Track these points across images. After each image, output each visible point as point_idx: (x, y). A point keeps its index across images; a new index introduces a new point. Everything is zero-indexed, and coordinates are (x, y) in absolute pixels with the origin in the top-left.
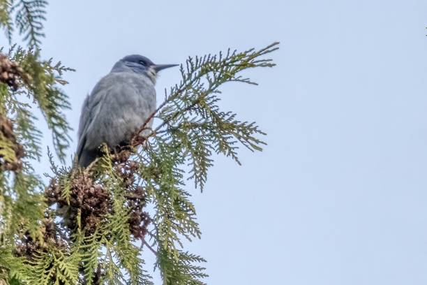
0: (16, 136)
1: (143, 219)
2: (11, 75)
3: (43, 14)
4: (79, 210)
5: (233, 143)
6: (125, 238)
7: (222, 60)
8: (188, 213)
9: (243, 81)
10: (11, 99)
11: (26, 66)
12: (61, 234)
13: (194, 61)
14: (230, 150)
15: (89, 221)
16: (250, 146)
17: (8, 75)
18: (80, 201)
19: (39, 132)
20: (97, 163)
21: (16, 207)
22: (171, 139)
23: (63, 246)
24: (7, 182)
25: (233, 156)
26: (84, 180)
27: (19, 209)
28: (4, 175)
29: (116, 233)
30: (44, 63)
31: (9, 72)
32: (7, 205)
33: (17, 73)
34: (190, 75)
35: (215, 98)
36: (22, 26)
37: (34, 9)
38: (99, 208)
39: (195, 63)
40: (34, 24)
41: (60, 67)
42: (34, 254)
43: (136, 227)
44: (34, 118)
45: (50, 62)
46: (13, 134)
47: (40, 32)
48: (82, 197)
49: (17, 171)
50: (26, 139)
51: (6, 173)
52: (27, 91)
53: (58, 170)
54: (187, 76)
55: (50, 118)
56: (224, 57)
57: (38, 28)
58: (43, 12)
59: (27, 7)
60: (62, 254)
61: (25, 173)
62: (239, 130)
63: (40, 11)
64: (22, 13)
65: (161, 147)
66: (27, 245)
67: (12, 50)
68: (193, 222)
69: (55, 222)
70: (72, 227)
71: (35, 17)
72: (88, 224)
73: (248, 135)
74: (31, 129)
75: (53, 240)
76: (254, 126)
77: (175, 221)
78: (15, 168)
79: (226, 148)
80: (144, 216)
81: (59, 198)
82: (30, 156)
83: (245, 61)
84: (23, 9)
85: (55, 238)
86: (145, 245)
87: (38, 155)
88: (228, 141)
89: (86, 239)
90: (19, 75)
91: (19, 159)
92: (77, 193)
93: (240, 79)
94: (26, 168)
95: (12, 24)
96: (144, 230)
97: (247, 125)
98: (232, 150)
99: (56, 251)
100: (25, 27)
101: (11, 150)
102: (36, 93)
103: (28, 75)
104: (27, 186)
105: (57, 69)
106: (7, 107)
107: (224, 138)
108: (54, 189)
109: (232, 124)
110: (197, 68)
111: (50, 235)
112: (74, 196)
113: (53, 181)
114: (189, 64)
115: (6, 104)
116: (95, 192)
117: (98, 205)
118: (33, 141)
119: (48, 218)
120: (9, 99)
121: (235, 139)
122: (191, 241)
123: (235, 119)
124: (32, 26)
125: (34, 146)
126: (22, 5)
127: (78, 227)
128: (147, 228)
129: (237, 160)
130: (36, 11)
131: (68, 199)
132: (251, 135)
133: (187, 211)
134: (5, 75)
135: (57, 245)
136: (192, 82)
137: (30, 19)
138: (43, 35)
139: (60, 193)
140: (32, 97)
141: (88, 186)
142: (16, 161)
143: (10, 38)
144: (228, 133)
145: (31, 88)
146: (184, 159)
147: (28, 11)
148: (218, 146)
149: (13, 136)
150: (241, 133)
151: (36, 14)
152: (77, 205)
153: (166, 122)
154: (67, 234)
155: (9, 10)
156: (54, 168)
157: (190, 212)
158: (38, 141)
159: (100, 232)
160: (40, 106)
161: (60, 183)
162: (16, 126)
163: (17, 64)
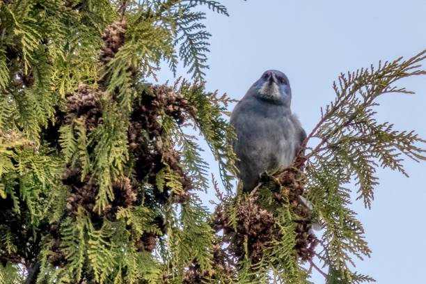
0: (183, 169)
1: (310, 241)
2: (176, 108)
3: (206, 46)
4: (246, 236)
5: (397, 155)
6: (291, 265)
7: (374, 73)
8: (357, 232)
9: (399, 91)
10: (178, 132)
11: (191, 98)
12: (229, 260)
13: (346, 77)
14: (395, 163)
15: (255, 248)
16: (414, 157)
17: (173, 107)
18: (247, 227)
19: (205, 163)
20: (260, 187)
21: (184, 239)
22: (332, 157)
23: (231, 272)
24: (175, 215)
25: (399, 168)
26: (249, 206)
27: (187, 241)
28: (172, 208)
29: (282, 260)
30: (209, 95)
31: (174, 105)
32: (175, 237)
33: (182, 105)
34: (344, 92)
35: (371, 112)
36: (186, 59)
37: (198, 41)
38: (266, 234)
39: (347, 78)
40: (198, 56)
41: (225, 98)
42: (202, 281)
43: (303, 249)
44: (200, 149)
45: (215, 94)
46: (180, 166)
47: (204, 64)
48: (248, 223)
49: (185, 203)
50: (193, 171)
51: (174, 205)
52: (193, 123)
53: (223, 196)
54: (341, 93)
55: (216, 149)
56: (376, 70)
57: (202, 60)
58: (207, 44)
59: (191, 40)
60: (231, 279)
61: (193, 205)
62: (399, 141)
63: (204, 43)
64: (186, 45)
65: (323, 165)
66: (195, 272)
67: (177, 83)
68: (362, 241)
69: (223, 248)
70: (239, 253)
71: (200, 49)
72: (254, 251)
73: (408, 144)
74: (198, 161)
75: (220, 266)
76: (413, 134)
77: (344, 241)
78: (183, 200)
79: (391, 162)
80: (311, 237)
81: (226, 225)
82: (197, 188)
83: (397, 71)
84: (186, 42)
85: (223, 264)
86: (313, 268)
87: (205, 186)
88: (391, 153)
89: (254, 267)
90: (184, 108)
91: (186, 191)
92: (243, 220)
93: (396, 89)
94: (194, 200)
95: (176, 56)
96: (311, 252)
97: (406, 134)
98: (397, 163)
99: (224, 277)
100: (189, 60)
101: (177, 182)
102: (201, 125)
103: (193, 107)
104: (195, 218)
105: (223, 101)
106: (174, 140)
107: (387, 151)
108: (220, 215)
109: (391, 135)
110: (350, 83)
111: (218, 262)
112: (241, 223)
113: (219, 208)
114: (342, 81)
115: (173, 137)
116: (261, 219)
117: (264, 232)
118: (200, 173)
119: (215, 244)
120: (175, 132)
121: (398, 151)
122: (362, 259)
123: (393, 129)
124: (197, 58)
125: (202, 178)
126: (185, 37)
127: (245, 253)
128: (315, 250)
129: (404, 173)
130: (200, 43)
131: (235, 227)
132: (411, 144)
133: (355, 229)
134: (171, 108)
135: (225, 271)
136: (347, 98)
137: (194, 51)
138: (207, 67)
139: (226, 219)
140: (198, 129)
141: (254, 212)
142: (183, 193)
143: (174, 71)
144: (389, 146)
145: (197, 120)
146: (348, 178)
147: (191, 43)
148: (382, 160)
149: (180, 169)
150: (401, 144)
151: (200, 46)
152: (243, 232)
153: (325, 141)
154: (235, 260)
155: (173, 42)
156: (219, 195)
157: (358, 231)
158: (205, 172)
159: (267, 259)
160: (206, 138)
161: (225, 210)
162: (182, 158)
163: (182, 96)
